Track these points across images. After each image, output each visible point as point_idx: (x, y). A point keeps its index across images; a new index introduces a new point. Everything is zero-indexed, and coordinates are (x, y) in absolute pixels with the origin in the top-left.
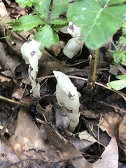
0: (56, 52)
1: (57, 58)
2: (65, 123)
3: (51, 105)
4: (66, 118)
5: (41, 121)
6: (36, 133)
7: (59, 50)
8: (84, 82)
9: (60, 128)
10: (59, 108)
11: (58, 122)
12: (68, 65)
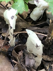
0: (24, 16)
1: (25, 20)
2: (31, 64)
3: (22, 51)
4: (32, 60)
5: (15, 62)
6: (12, 69)
7: (27, 15)
8: (43, 37)
9: (28, 67)
10: (28, 53)
11: (27, 63)
12: (33, 25)
